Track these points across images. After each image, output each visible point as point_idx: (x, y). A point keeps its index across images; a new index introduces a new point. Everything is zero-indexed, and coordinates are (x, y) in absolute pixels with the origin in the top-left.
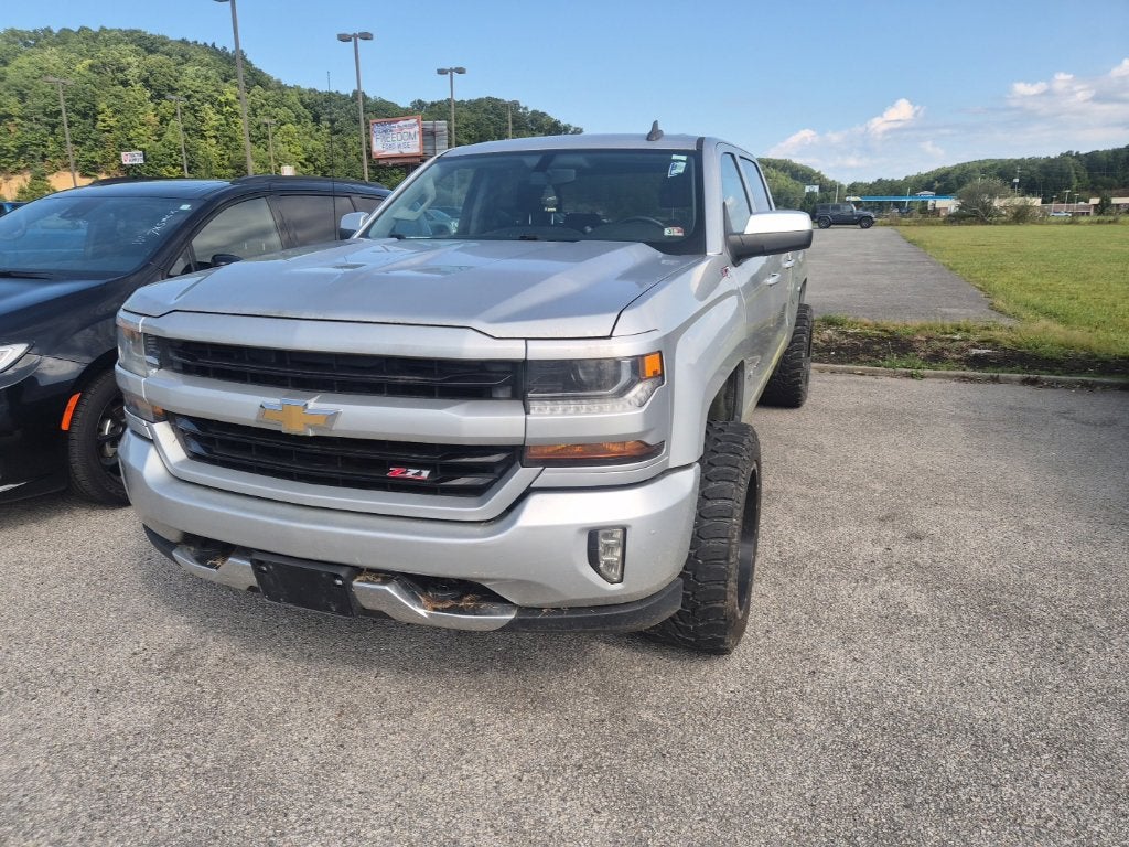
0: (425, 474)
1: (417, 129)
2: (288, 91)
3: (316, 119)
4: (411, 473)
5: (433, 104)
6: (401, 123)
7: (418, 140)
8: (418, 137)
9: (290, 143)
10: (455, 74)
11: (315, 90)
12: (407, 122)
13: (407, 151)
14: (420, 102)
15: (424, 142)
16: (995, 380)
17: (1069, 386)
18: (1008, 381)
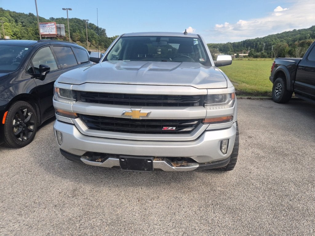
0: (174, 128)
1: (54, 26)
2: (5, 12)
3: (16, 21)
4: (170, 128)
5: (57, 19)
6: (49, 24)
7: (55, 30)
8: (55, 29)
9: (7, 29)
10: (68, 10)
11: (15, 12)
12: (51, 24)
13: (51, 33)
14: (52, 18)
15: (57, 31)
16: (241, 98)
17: (258, 99)
18: (244, 98)
